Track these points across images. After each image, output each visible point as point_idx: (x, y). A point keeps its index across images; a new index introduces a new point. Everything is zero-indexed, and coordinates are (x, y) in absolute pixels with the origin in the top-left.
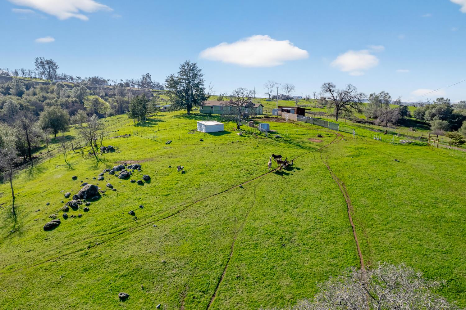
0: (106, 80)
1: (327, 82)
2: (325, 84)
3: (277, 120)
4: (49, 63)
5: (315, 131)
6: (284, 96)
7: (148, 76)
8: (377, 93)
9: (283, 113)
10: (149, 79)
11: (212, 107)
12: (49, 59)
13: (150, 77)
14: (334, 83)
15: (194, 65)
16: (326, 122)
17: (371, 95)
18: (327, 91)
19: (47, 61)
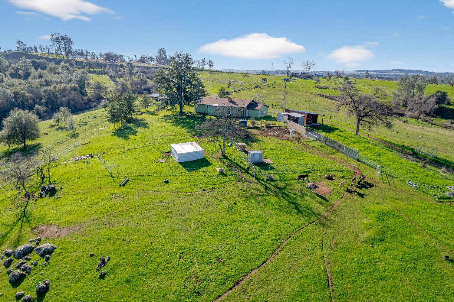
0: (122, 55)
9: (289, 122)
10: (164, 54)
11: (208, 106)
12: (64, 35)
13: (165, 52)
19: (62, 37)
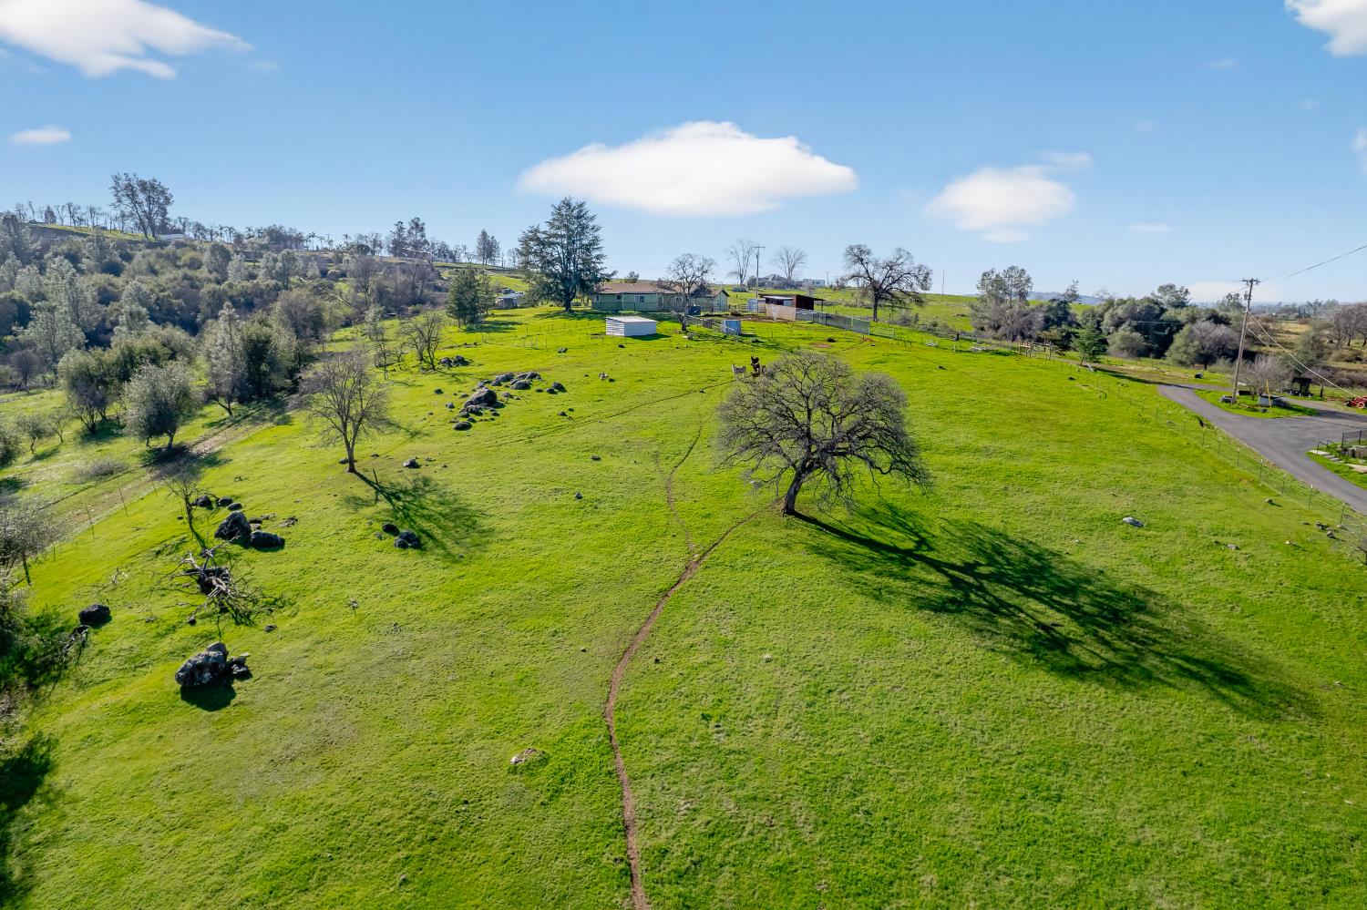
0: (305, 235)
1: (854, 243)
2: (852, 248)
3: (755, 318)
4: (150, 188)
5: (821, 333)
6: (779, 279)
7: (417, 225)
8: (1000, 270)
9: (767, 306)
10: (419, 234)
11: (619, 297)
12: (147, 178)
13: (422, 229)
14: (869, 245)
15: (581, 205)
16: (847, 320)
17: (984, 275)
18: (856, 262)
19: (143, 185)
